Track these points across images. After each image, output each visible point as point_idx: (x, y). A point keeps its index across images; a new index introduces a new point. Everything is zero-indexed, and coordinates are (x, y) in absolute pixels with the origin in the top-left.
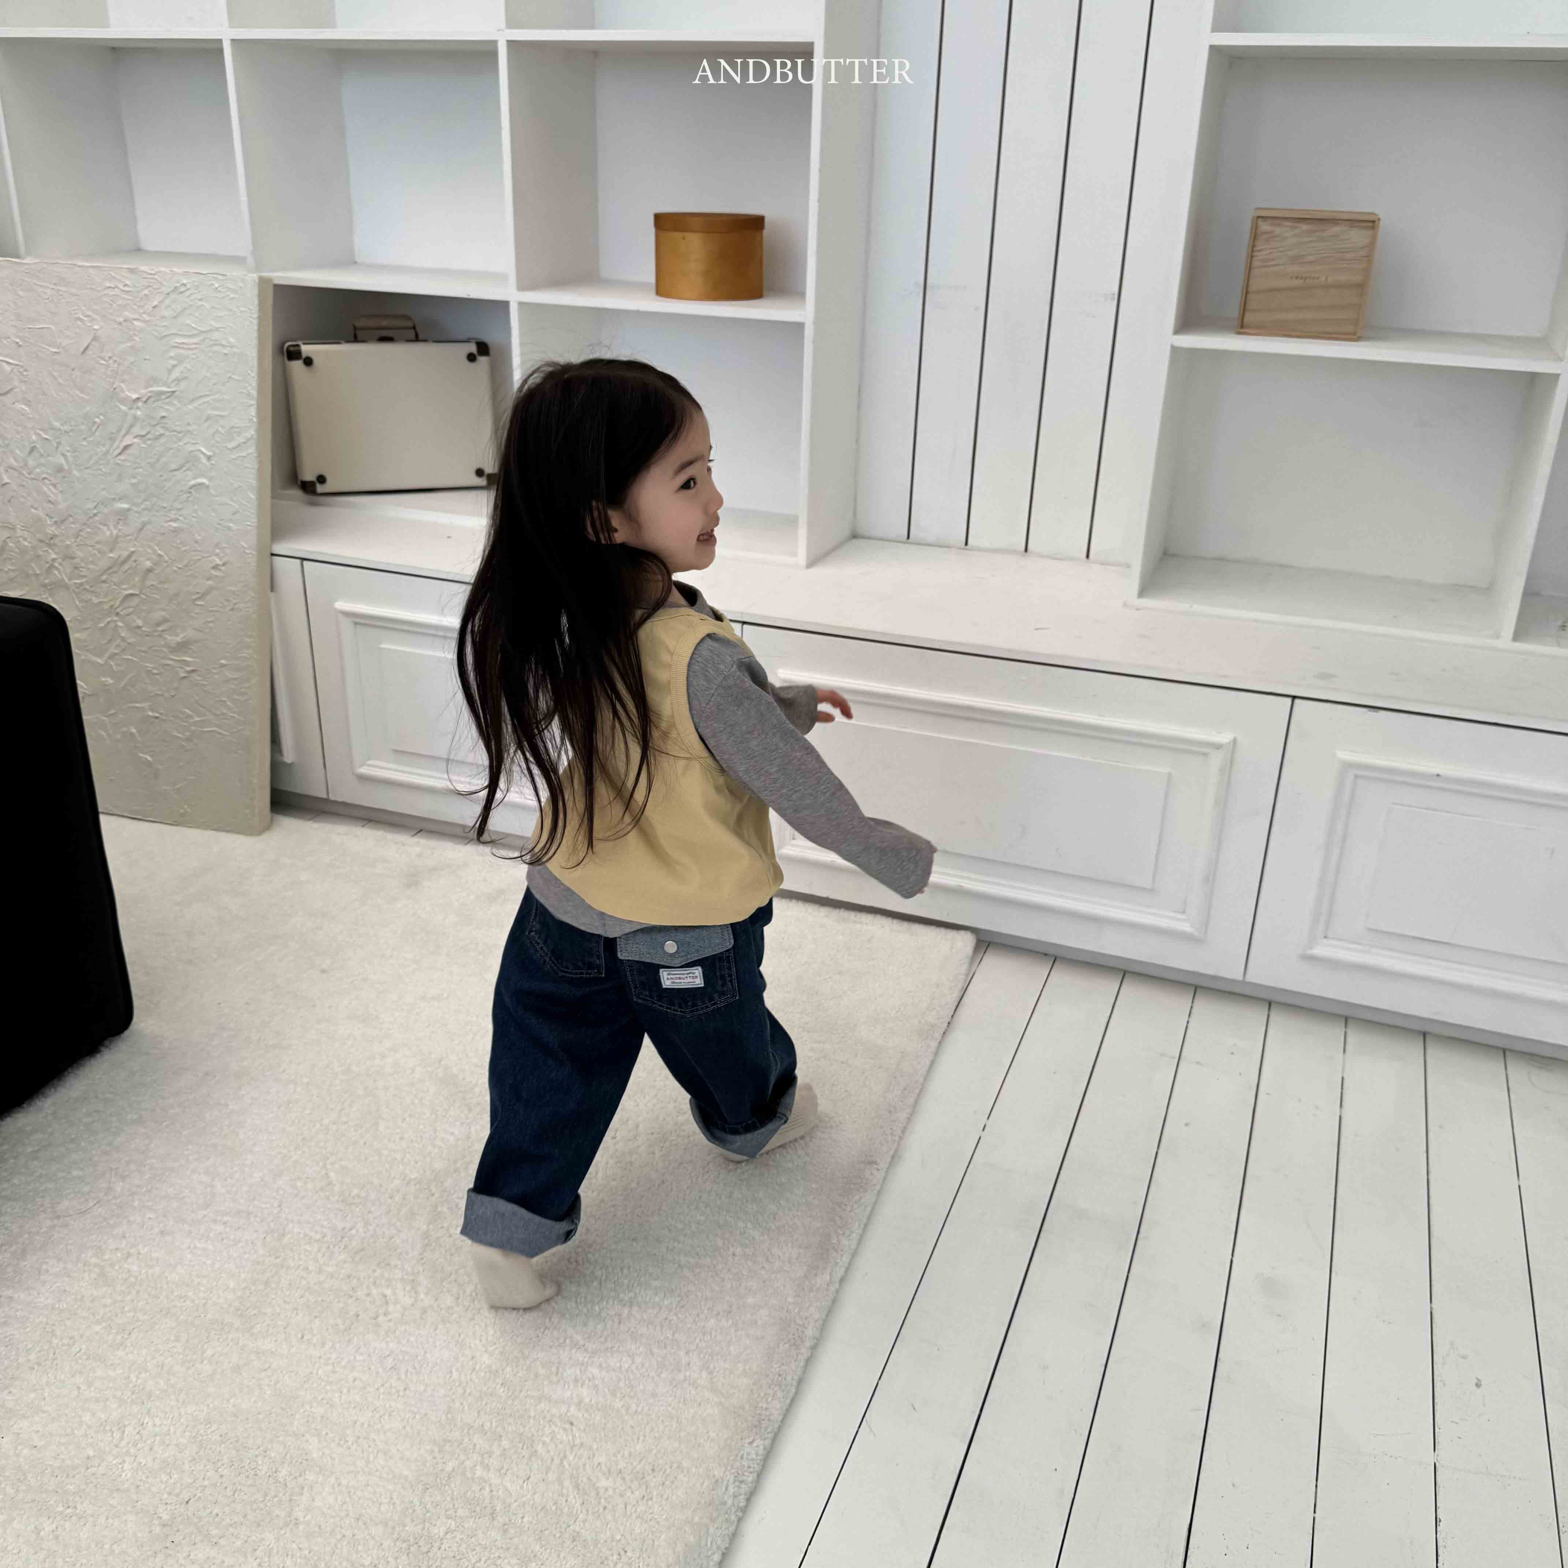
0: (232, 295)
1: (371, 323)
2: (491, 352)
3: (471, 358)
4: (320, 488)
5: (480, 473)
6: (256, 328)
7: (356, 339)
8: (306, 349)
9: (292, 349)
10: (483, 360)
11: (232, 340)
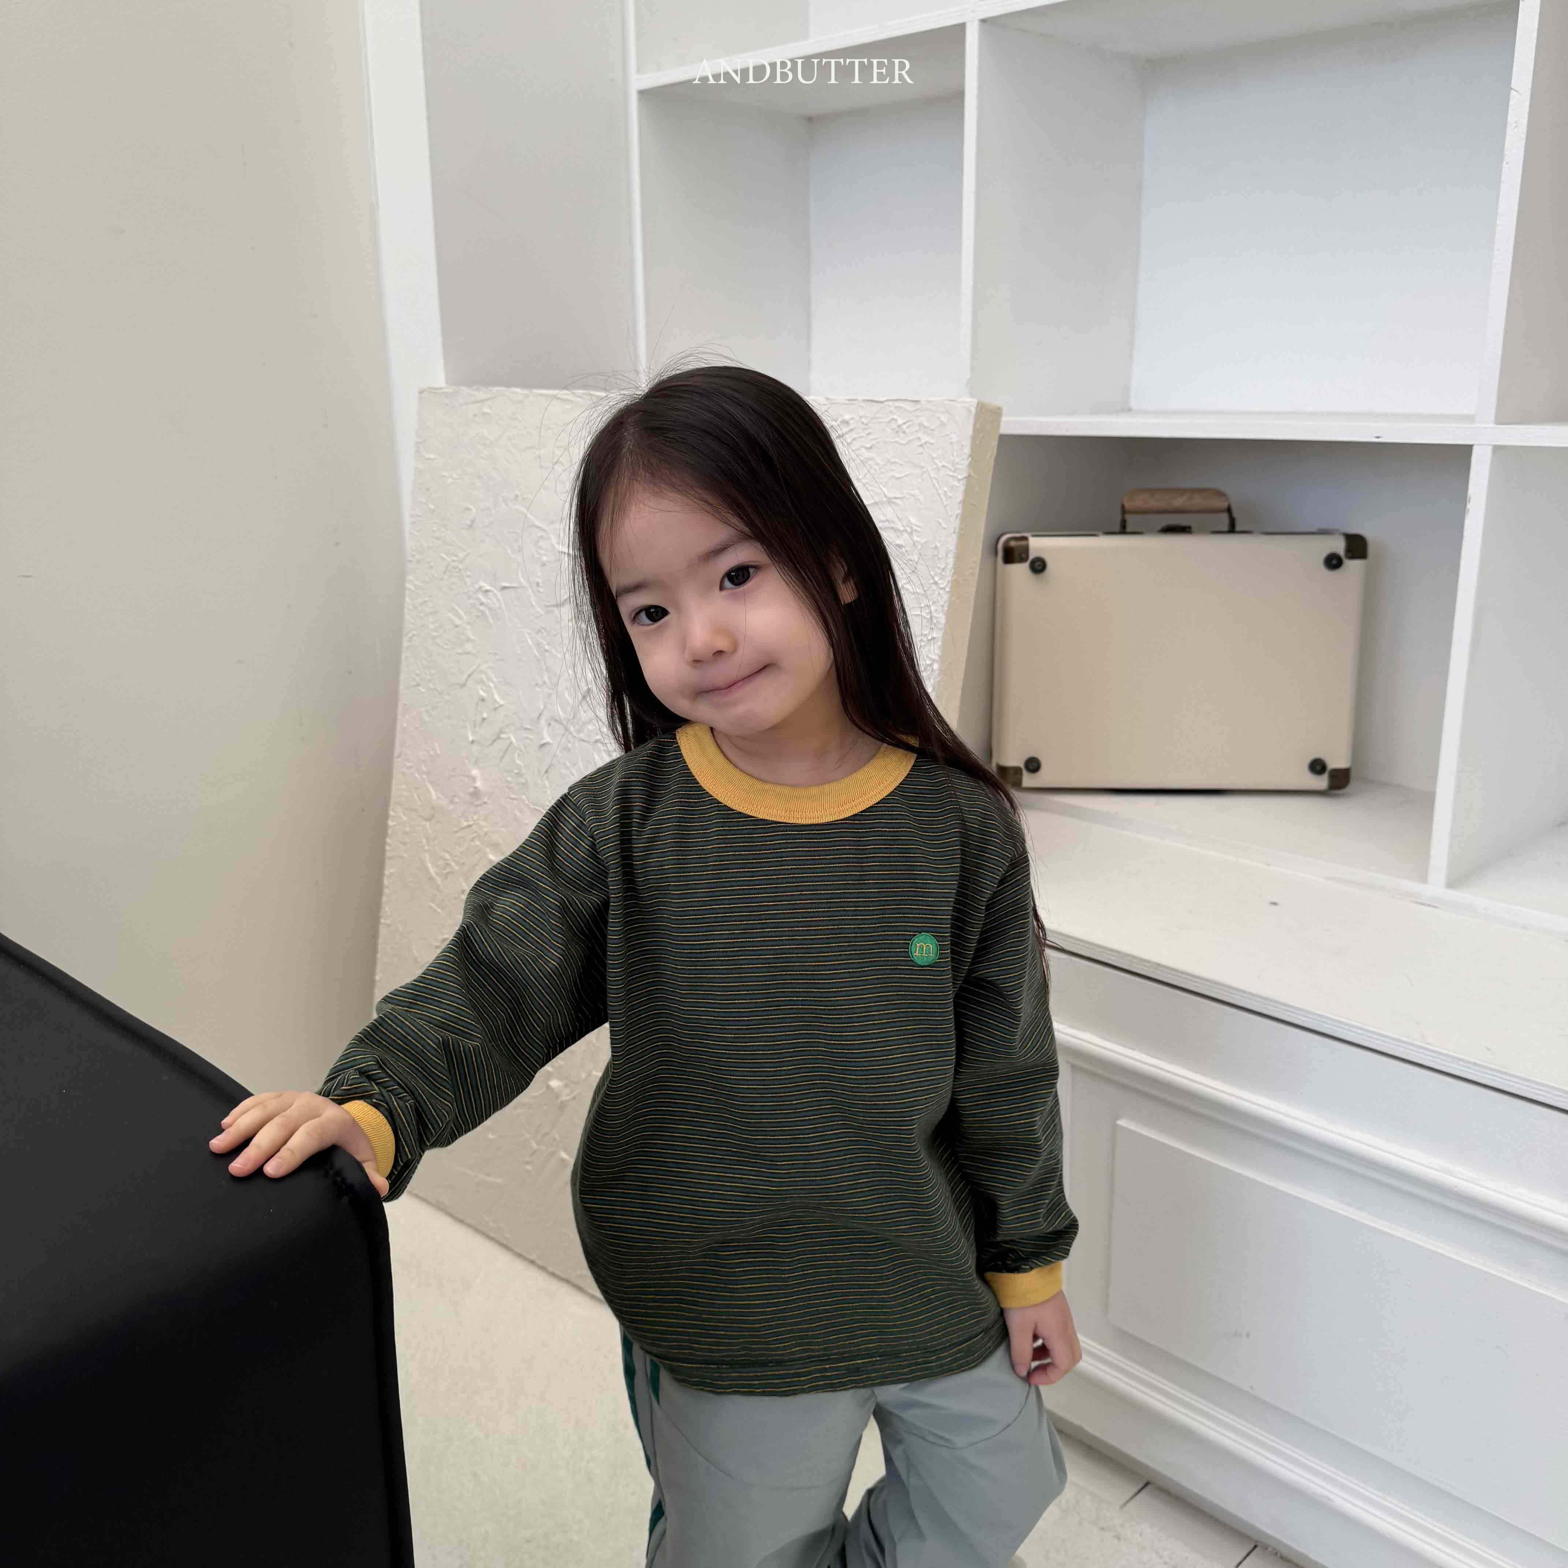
0: (925, 438)
1: (1153, 503)
2: (1371, 551)
3: (1333, 562)
4: (1028, 780)
5: (1317, 767)
6: (960, 497)
7: (1123, 530)
8: (1038, 545)
9: (1013, 544)
10: (1353, 566)
11: (913, 520)
